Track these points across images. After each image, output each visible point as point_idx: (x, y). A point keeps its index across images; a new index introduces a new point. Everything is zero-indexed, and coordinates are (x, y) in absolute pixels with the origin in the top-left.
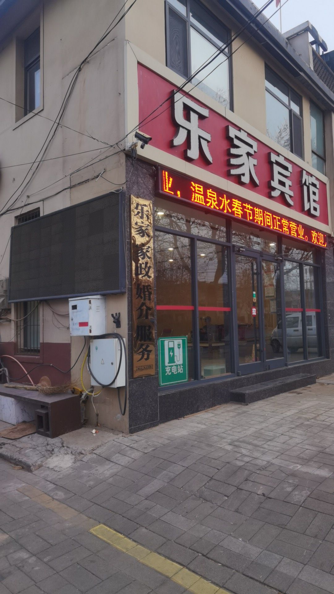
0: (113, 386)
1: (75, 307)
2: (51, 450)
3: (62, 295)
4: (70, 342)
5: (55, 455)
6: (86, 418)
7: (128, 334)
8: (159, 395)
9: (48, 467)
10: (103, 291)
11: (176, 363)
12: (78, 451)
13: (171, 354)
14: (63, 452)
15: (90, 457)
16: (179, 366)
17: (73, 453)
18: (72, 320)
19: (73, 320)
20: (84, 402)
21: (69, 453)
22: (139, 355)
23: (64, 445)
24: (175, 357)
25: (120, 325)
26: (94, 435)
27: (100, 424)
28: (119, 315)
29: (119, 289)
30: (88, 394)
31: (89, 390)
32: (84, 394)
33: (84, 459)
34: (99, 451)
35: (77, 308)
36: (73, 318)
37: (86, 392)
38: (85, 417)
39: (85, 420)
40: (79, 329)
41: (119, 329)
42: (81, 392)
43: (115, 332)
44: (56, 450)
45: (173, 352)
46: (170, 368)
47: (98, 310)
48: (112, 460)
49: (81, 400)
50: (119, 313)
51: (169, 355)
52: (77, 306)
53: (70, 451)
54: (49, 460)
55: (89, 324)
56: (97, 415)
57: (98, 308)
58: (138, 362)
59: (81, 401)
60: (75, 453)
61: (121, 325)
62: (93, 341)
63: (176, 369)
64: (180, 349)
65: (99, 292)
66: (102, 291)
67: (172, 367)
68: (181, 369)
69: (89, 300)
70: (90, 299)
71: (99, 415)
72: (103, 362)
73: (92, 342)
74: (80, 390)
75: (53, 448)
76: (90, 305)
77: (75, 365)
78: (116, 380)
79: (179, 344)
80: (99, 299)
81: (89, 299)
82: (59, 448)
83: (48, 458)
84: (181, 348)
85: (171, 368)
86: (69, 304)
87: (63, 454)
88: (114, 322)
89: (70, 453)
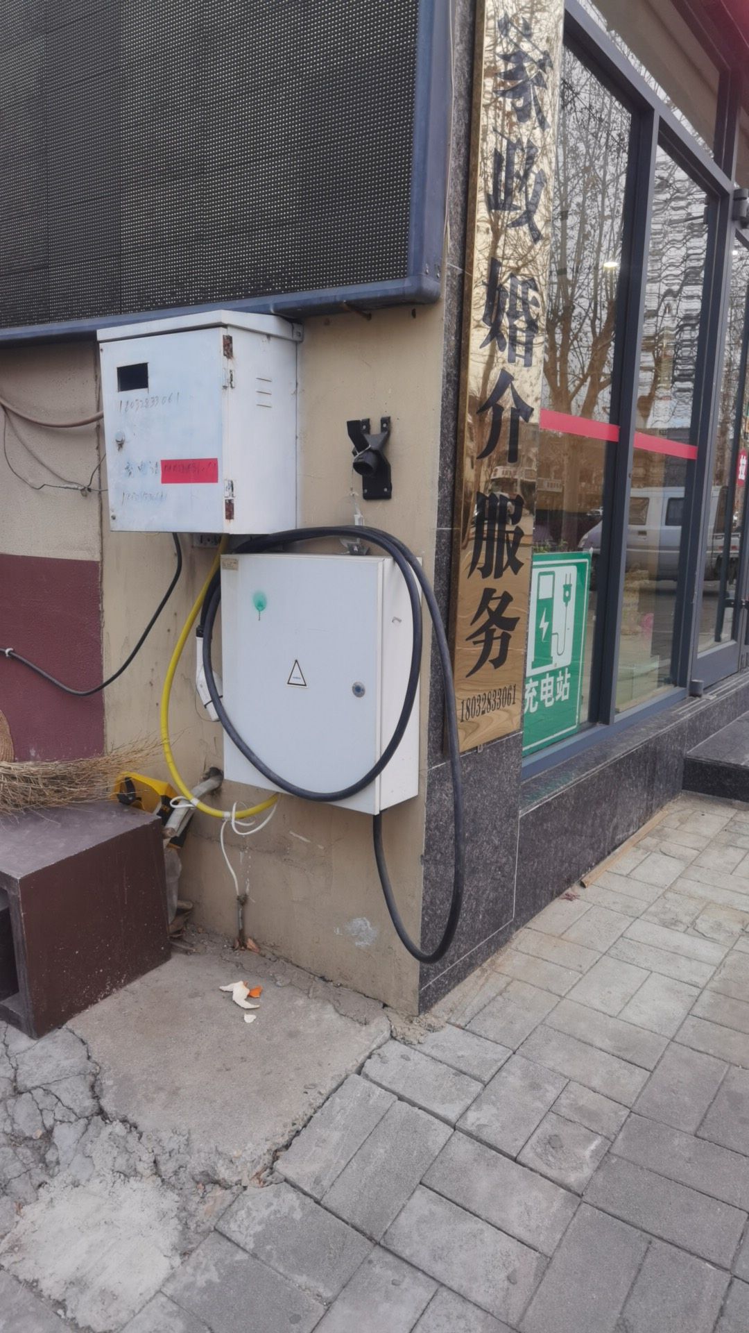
0: (358, 804)
1: (134, 377)
2: (39, 1133)
3: (51, 320)
4: (97, 558)
5: (63, 1176)
6: (185, 905)
7: (440, 535)
8: (521, 813)
9: (29, 1277)
10: (293, 290)
11: (554, 663)
12: (196, 1164)
13: (544, 625)
14: (110, 1164)
15: (265, 1213)
16: (560, 672)
17: (168, 1168)
18: (120, 444)
19: (124, 446)
20: (179, 841)
21: (141, 1167)
22: (475, 643)
23: (108, 1104)
24: (554, 638)
25: (390, 488)
26: (249, 1018)
27: (255, 941)
28: (383, 429)
29: (404, 275)
30: (197, 809)
31: (204, 787)
32: (180, 811)
33: (234, 1226)
34: (314, 1168)
35: (151, 381)
36: (128, 436)
37: (189, 800)
38: (180, 898)
39: (180, 912)
40: (162, 497)
41: (379, 506)
42: (166, 800)
43: (358, 520)
44: (65, 1136)
45: (549, 618)
46: (536, 683)
47: (266, 400)
48: (406, 1253)
49: (164, 837)
50: (386, 421)
51: (539, 631)
52: (149, 366)
53: (148, 1158)
54: (33, 1212)
55: (224, 473)
56: (243, 901)
57: (266, 387)
58: (469, 678)
59: (166, 842)
60: (176, 1173)
61: (393, 482)
62: (236, 562)
63: (551, 687)
64: (569, 603)
65: (271, 301)
66: (287, 291)
67: (543, 681)
68: (564, 686)
69: (222, 332)
70: (230, 332)
71: (252, 900)
72: (297, 673)
73: (233, 566)
74: (159, 788)
75: (49, 1122)
76: (229, 364)
77: (125, 672)
78: (377, 779)
79: (568, 583)
80: (269, 336)
81: (225, 326)
82: (83, 1122)
83: (27, 1203)
84: (572, 603)
85: (540, 684)
86: (102, 356)
87: (109, 1177)
88: (358, 467)
89: (148, 1172)
